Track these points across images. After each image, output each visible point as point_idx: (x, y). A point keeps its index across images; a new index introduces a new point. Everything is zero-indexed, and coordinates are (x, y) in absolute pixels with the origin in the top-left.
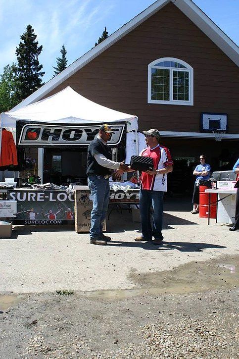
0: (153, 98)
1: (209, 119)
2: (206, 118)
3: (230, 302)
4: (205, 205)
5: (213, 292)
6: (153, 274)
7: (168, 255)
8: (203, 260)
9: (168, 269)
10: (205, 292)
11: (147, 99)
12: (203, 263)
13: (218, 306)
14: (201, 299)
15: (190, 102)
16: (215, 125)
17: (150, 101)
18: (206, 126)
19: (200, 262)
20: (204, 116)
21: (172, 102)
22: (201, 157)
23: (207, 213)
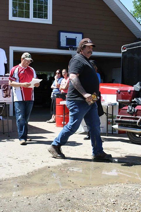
0: (14, 15)
1: (66, 37)
2: (64, 37)
3: (75, 200)
4: (61, 116)
5: (62, 192)
6: (9, 179)
7: (25, 161)
8: (54, 165)
9: (23, 174)
10: (54, 192)
11: (8, 16)
12: (55, 168)
13: (64, 204)
14: (49, 199)
15: (49, 21)
16: (71, 43)
17: (11, 18)
18: (63, 43)
19: (52, 167)
20: (62, 34)
21: (32, 19)
22: (58, 71)
23: (63, 123)
